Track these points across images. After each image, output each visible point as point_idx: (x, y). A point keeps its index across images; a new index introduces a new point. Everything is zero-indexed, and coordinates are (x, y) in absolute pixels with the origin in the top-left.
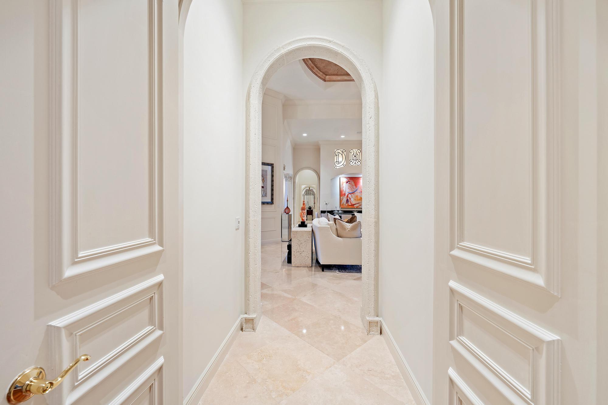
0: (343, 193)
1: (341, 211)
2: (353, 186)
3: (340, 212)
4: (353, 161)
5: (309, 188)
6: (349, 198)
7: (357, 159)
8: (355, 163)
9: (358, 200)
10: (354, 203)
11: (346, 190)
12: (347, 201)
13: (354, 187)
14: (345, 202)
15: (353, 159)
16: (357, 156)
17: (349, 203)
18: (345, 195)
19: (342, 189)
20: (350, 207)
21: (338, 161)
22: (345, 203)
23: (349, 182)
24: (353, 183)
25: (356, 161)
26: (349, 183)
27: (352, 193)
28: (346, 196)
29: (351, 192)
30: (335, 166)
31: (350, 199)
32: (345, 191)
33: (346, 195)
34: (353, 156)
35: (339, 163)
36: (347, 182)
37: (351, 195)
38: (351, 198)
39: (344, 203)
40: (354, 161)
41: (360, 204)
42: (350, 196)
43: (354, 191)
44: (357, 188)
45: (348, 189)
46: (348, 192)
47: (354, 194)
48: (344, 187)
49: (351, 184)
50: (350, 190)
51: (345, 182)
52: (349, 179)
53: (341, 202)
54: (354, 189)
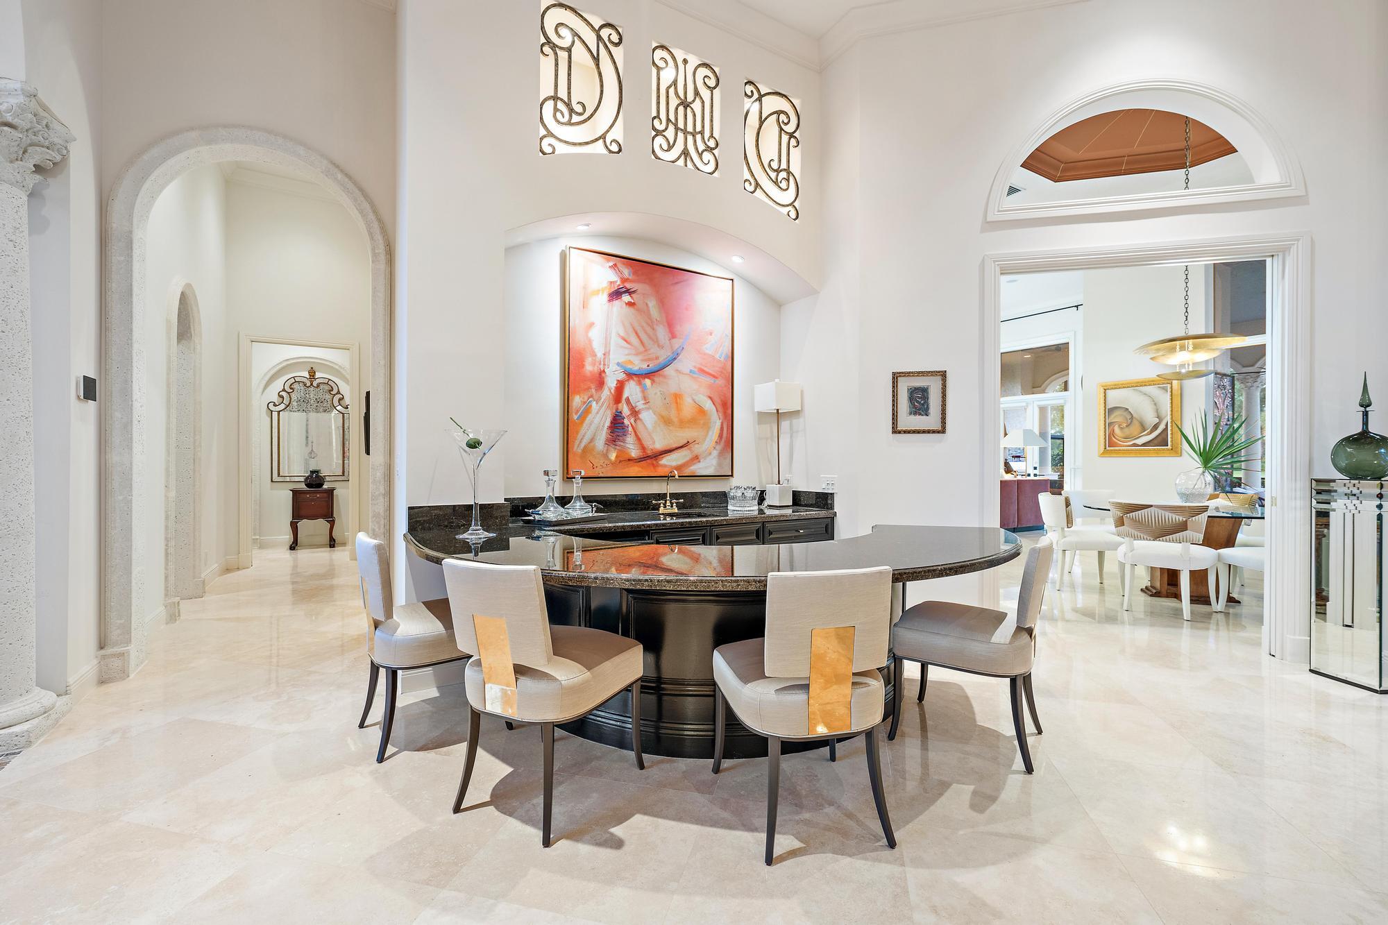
0: (589, 368)
1: (588, 500)
2: (651, 323)
3: (579, 510)
4: (670, 133)
5: (312, 374)
6: (626, 411)
7: (699, 128)
8: (685, 153)
9: (683, 423)
10: (659, 445)
11: (607, 343)
12: (617, 425)
13: (662, 332)
14: (603, 435)
15: (672, 117)
16: (697, 106)
17: (630, 439)
18: (600, 382)
19: (578, 339)
20: (634, 470)
21: (563, 93)
22: (600, 443)
23: (628, 292)
24: (652, 304)
25: (690, 138)
26: (626, 298)
27: (649, 374)
28: (606, 393)
29: (638, 365)
30: (543, 132)
31: (635, 413)
32: (600, 355)
33: (611, 383)
34: (674, 102)
35: (575, 119)
36: (616, 295)
37: (644, 390)
38: (640, 405)
39: (592, 440)
40: (680, 135)
41: (697, 449)
42: (631, 390)
43: (657, 358)
44: (674, 341)
45: (622, 347)
46: (618, 364)
47: (656, 379)
48: (592, 324)
49: (638, 310)
50: (637, 354)
51: (597, 292)
52: (626, 272)
53: (575, 438)
54: (659, 346)
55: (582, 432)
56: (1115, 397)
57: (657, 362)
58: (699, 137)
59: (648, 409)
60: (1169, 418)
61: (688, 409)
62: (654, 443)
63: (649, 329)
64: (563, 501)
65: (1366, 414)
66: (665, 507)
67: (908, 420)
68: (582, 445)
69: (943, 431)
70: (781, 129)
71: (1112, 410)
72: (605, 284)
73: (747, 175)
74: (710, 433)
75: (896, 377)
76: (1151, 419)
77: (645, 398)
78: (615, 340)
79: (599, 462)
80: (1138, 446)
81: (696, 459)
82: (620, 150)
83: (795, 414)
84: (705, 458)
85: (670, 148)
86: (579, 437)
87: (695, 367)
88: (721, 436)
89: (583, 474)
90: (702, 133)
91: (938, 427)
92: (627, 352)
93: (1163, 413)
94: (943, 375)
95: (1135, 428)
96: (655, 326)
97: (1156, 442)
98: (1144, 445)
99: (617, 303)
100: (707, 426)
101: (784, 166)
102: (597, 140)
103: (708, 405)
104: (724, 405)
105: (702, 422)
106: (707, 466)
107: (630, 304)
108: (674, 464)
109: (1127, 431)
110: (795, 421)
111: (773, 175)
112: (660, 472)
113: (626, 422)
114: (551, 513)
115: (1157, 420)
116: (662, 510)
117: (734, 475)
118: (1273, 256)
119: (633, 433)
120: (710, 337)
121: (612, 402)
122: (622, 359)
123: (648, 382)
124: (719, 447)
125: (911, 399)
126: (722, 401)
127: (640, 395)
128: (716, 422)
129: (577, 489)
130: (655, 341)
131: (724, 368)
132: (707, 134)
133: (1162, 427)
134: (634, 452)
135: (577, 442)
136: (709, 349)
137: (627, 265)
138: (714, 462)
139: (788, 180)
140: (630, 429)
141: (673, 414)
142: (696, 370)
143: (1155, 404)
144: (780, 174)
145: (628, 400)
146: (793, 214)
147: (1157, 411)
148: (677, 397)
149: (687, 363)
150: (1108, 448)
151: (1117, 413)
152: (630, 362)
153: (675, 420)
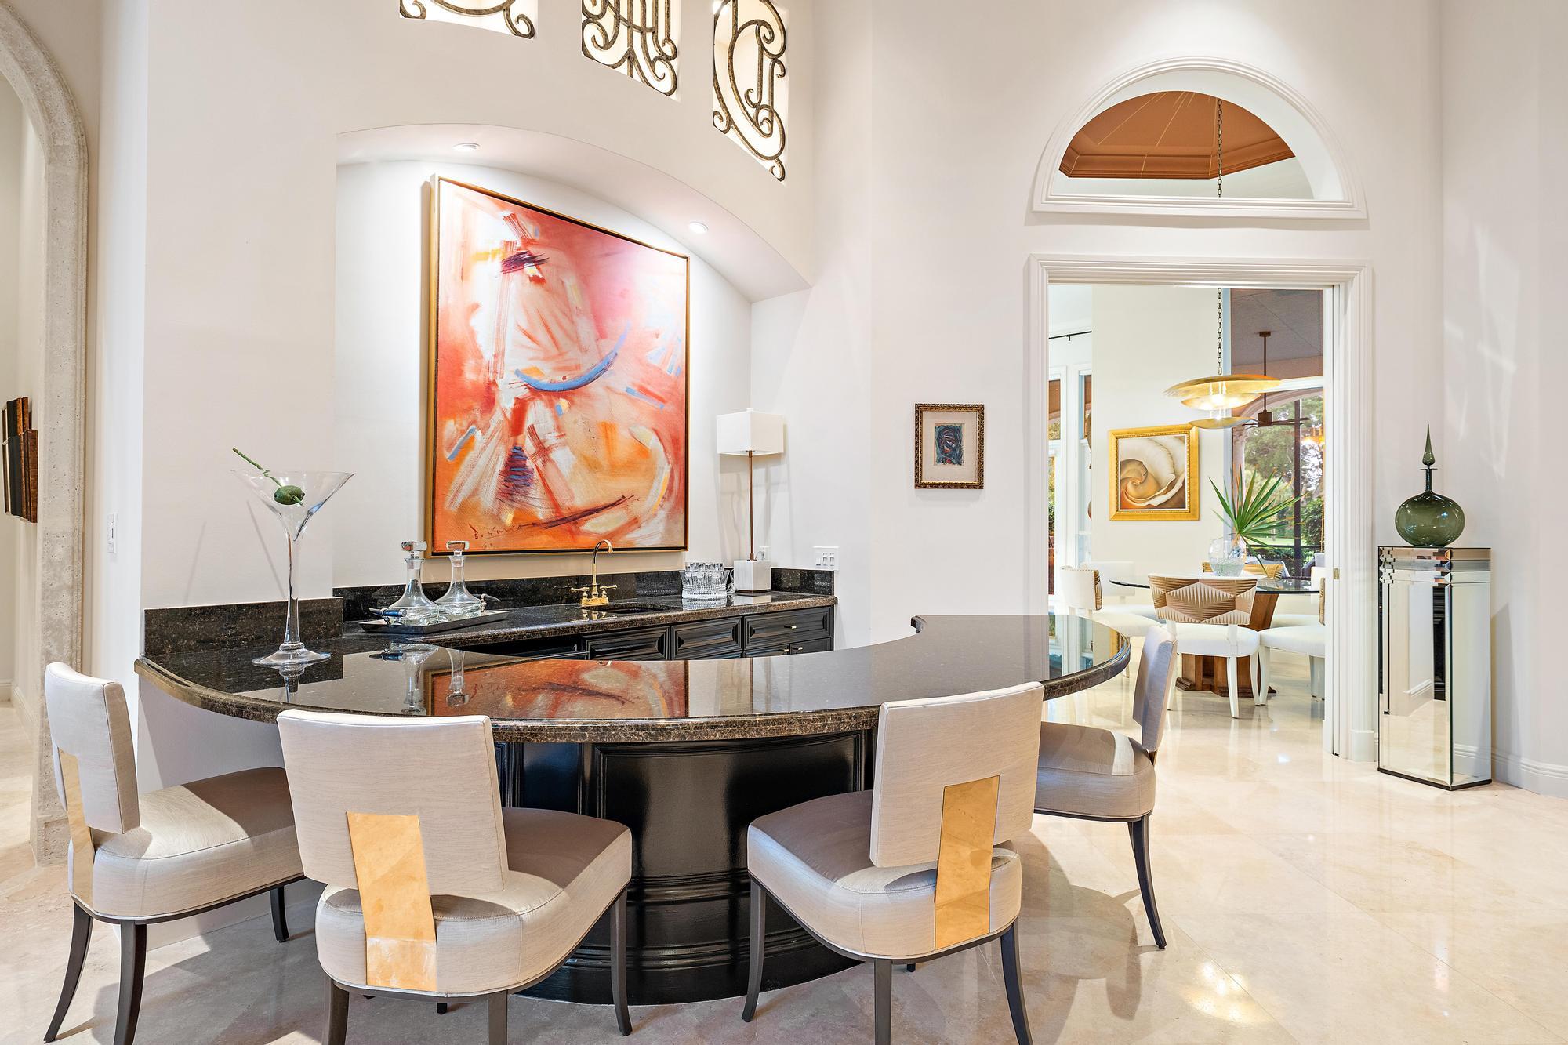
0: (470, 375)
1: (474, 588)
2: (568, 312)
4: (608, 23)
6: (529, 447)
7: (649, 24)
8: (630, 57)
9: (616, 469)
10: (580, 502)
11: (499, 340)
12: (515, 470)
13: (585, 328)
14: (493, 485)
17: (536, 492)
18: (489, 401)
19: (452, 328)
20: (542, 541)
22: (488, 498)
23: (533, 259)
24: (571, 282)
25: (637, 35)
26: (531, 270)
27: (566, 392)
28: (499, 418)
29: (549, 376)
31: (543, 451)
32: (488, 356)
33: (506, 402)
36: (514, 263)
37: (557, 416)
38: (551, 439)
39: (475, 492)
40: (623, 29)
41: (637, 508)
42: (538, 415)
43: (578, 367)
44: (602, 341)
45: (523, 346)
46: (517, 373)
47: (576, 399)
48: (475, 307)
49: (549, 290)
50: (547, 359)
51: (484, 256)
52: (531, 230)
53: (447, 489)
54: (580, 348)
55: (458, 479)
56: (1129, 448)
57: (578, 373)
58: (649, 36)
59: (564, 445)
60: (1186, 475)
61: (623, 449)
62: (572, 498)
63: (565, 322)
64: (434, 592)
65: (1429, 473)
66: (590, 596)
67: (935, 471)
68: (459, 500)
69: (979, 485)
70: (763, 48)
71: (1123, 465)
72: (497, 245)
73: (717, 107)
74: (655, 484)
75: (920, 410)
76: (1167, 476)
77: (559, 428)
78: (512, 336)
79: (485, 527)
80: (1153, 507)
81: (635, 522)
82: (532, 34)
83: (776, 458)
84: (648, 521)
85: (608, 45)
86: (454, 487)
87: (633, 384)
88: (670, 489)
89: (467, 547)
90: (654, 31)
91: (972, 479)
92: (531, 354)
93: (1180, 469)
94: (980, 410)
95: (1150, 487)
96: (575, 318)
97: (1172, 502)
98: (1159, 506)
99: (516, 277)
100: (651, 474)
101: (765, 101)
102: (495, 10)
103: (652, 442)
104: (675, 442)
105: (643, 467)
106: (650, 534)
107: (536, 280)
108: (602, 530)
109: (1142, 490)
110: (773, 469)
111: (752, 111)
112: (582, 542)
113: (530, 464)
114: (417, 612)
115: (1173, 477)
116: (584, 602)
117: (689, 547)
118: (1333, 286)
119: (540, 482)
120: (657, 340)
121: (507, 432)
122: (523, 365)
123: (563, 403)
124: (668, 505)
125: (940, 441)
126: (671, 437)
127: (551, 423)
128: (664, 468)
129: (455, 571)
130: (576, 340)
131: (675, 388)
132: (661, 36)
133: (1179, 485)
134: (542, 513)
135: (450, 496)
136: (654, 357)
137: (531, 218)
138: (661, 528)
139: (771, 122)
140: (536, 475)
141: (602, 455)
142: (635, 389)
143: (1172, 458)
144: (763, 113)
145: (532, 430)
146: (778, 172)
147: (1174, 465)
148: (608, 429)
149: (622, 377)
150: (1120, 510)
151: (1130, 467)
152: (536, 370)
153: (605, 463)
